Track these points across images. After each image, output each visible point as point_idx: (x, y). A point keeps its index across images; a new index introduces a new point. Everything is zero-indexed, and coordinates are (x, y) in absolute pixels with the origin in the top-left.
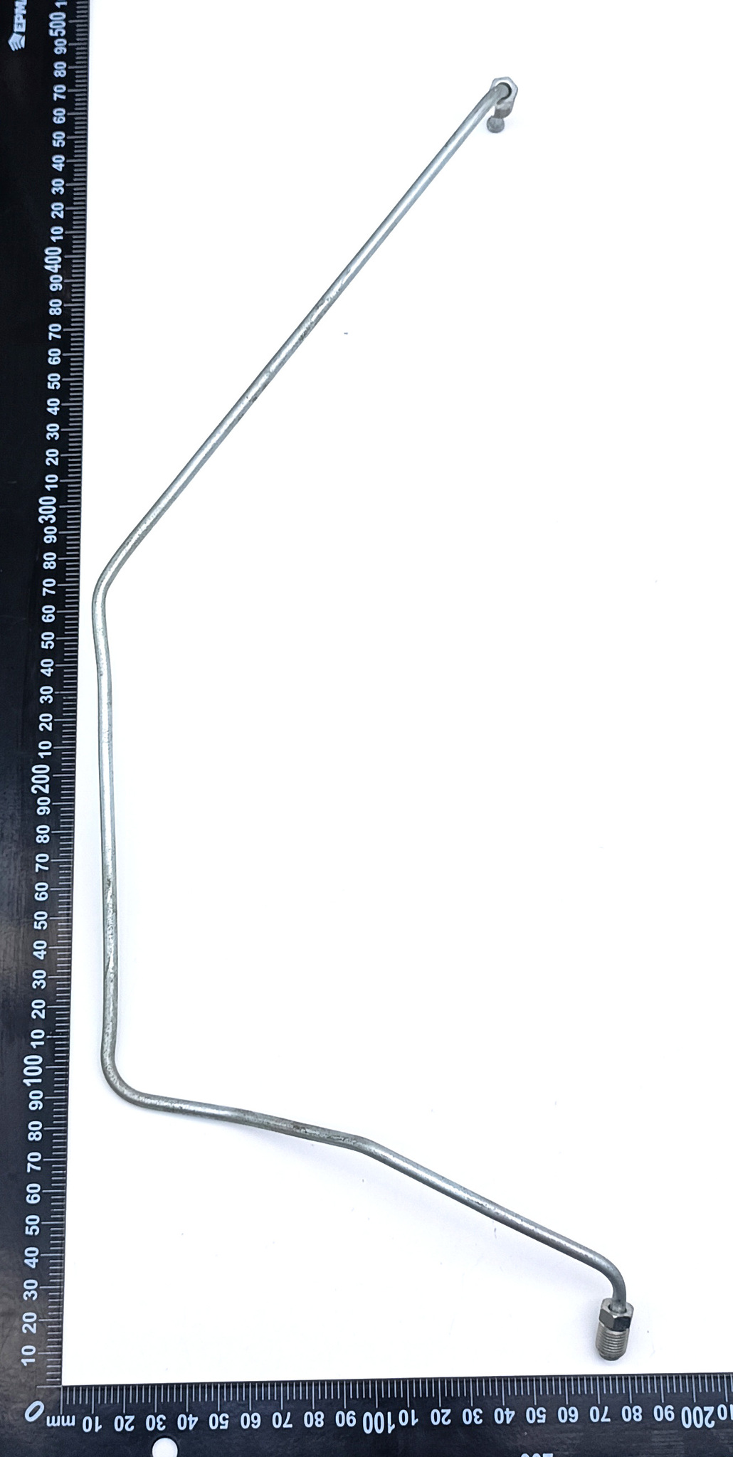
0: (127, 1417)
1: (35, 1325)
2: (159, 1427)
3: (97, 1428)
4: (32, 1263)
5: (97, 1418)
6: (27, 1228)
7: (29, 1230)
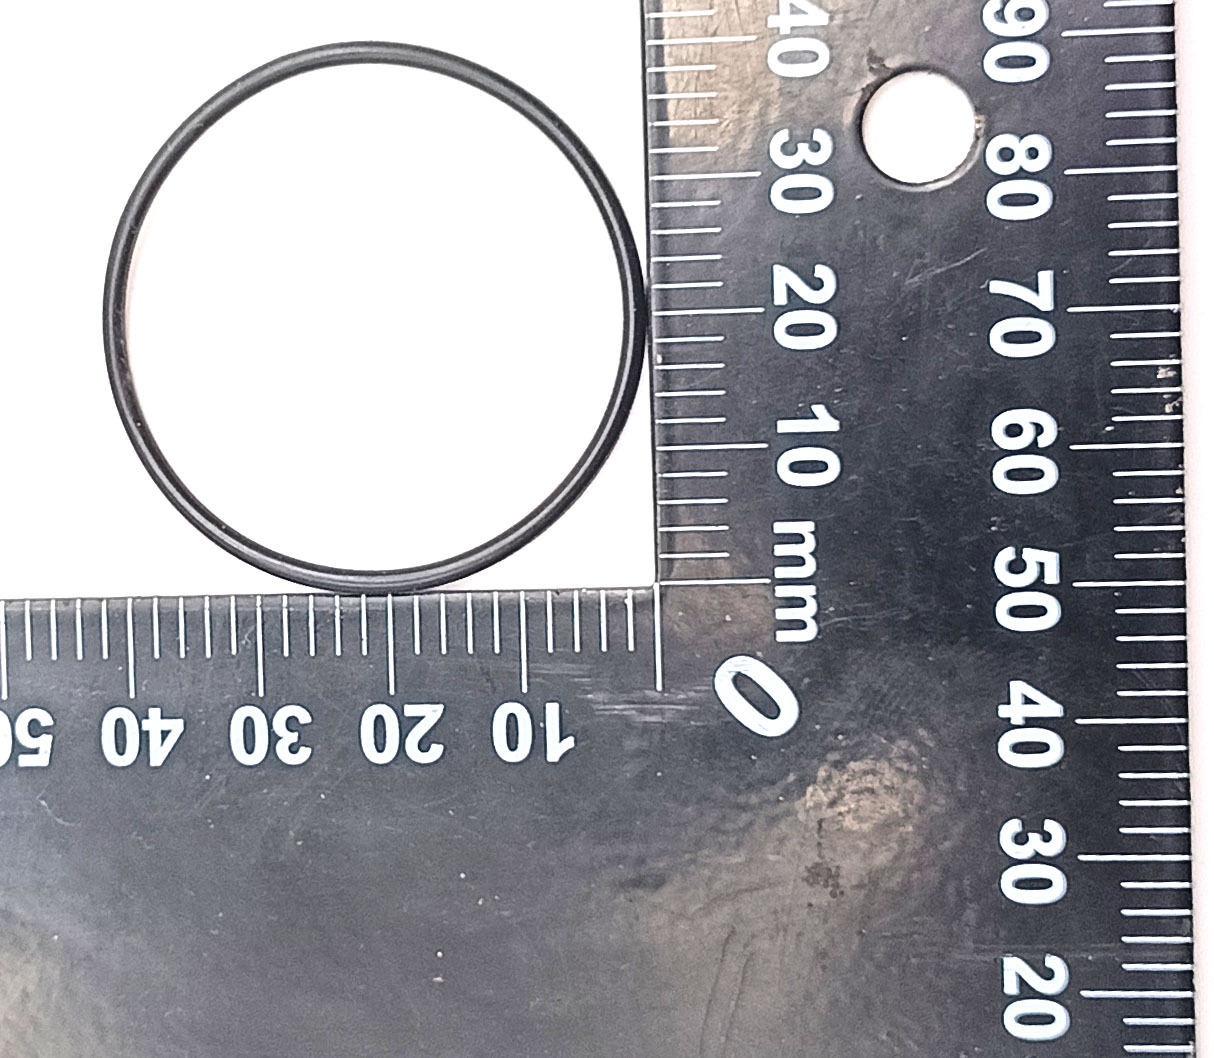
0: (780, 298)
1: (410, 710)
2: (818, 159)
3: (824, 421)
4: (165, 734)
5: (785, 426)
6: (25, 761)
7: (35, 751)
